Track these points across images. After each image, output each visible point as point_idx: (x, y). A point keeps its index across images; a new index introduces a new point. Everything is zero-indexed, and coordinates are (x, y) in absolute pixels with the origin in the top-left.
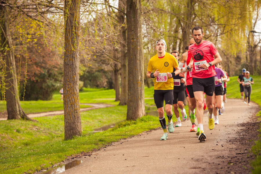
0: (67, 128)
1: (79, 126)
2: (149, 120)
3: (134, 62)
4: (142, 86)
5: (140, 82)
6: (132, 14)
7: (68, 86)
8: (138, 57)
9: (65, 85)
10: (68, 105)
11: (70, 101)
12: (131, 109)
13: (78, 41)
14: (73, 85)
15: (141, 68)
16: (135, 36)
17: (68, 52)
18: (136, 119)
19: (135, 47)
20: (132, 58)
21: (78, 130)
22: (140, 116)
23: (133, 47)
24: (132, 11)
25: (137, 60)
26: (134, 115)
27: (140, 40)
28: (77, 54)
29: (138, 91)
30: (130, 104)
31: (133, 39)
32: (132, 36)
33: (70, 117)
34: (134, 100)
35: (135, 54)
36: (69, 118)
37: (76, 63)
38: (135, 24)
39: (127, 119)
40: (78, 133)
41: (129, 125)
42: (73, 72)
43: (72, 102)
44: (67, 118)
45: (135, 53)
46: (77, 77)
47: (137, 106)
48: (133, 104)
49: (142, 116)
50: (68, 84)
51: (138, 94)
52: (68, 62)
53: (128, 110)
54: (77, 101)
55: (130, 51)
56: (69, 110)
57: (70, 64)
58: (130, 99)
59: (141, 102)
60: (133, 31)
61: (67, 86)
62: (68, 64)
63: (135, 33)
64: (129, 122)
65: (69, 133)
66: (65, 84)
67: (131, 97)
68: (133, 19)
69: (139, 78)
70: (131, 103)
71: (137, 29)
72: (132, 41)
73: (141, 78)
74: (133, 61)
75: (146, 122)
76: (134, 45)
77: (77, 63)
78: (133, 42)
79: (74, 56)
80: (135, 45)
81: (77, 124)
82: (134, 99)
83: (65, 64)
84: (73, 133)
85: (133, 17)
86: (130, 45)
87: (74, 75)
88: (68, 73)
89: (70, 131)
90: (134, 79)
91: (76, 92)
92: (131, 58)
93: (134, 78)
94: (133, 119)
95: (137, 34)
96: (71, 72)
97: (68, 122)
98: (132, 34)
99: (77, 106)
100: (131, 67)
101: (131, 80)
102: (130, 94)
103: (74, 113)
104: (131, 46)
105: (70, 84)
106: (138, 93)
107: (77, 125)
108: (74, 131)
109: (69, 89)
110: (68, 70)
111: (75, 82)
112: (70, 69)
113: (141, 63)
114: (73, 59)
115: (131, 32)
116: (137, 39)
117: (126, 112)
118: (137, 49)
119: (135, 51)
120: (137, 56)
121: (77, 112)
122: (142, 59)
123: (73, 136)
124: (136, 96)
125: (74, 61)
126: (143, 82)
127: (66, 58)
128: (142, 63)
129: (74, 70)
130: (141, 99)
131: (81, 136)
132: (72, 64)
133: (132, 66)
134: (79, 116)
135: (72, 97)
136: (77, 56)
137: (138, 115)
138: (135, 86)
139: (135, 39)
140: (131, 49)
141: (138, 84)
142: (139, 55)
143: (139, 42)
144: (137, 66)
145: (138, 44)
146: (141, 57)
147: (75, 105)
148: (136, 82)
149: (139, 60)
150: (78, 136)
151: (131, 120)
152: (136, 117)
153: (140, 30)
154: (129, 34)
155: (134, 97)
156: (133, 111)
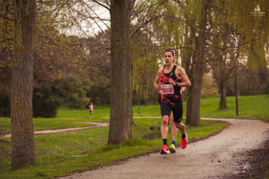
0: (14, 153)
1: (31, 151)
2: (136, 144)
3: (118, 70)
4: (129, 100)
5: (126, 96)
6: (117, 10)
7: (17, 98)
8: (124, 64)
9: (13, 97)
10: (16, 122)
11: (19, 117)
12: (114, 129)
13: (32, 37)
14: (24, 96)
15: (128, 78)
16: (120, 37)
17: (18, 52)
18: (119, 143)
19: (121, 51)
20: (116, 65)
21: (29, 157)
22: (125, 138)
23: (117, 51)
24: (117, 6)
25: (122, 67)
27: (127, 43)
29: (123, 106)
31: (118, 41)
32: (117, 37)
33: (19, 140)
34: (117, 117)
35: (120, 60)
36: (17, 141)
37: (28, 66)
38: (121, 22)
39: (109, 143)
40: (29, 161)
41: (110, 149)
42: (24, 79)
43: (21, 118)
44: (15, 140)
45: (121, 58)
46: (30, 86)
47: (121, 125)
48: (117, 123)
49: (127, 138)
50: (17, 95)
51: (123, 111)
52: (18, 66)
53: (110, 130)
54: (30, 118)
55: (113, 56)
56: (18, 129)
57: (20, 68)
58: (113, 116)
59: (127, 121)
60: (118, 30)
61: (15, 97)
62: (18, 68)
63: (120, 33)
64: (110, 146)
65: (17, 161)
66: (13, 95)
67: (114, 115)
68: (118, 16)
69: (125, 90)
71: (124, 29)
72: (117, 43)
73: (127, 91)
74: (117, 69)
75: (132, 146)
76: (119, 48)
77: (30, 67)
78: (118, 45)
79: (26, 58)
80: (121, 49)
81: (28, 148)
82: (118, 116)
83: (14, 68)
84: (22, 161)
85: (118, 13)
86: (114, 48)
87: (26, 82)
88: (18, 80)
89: (19, 158)
90: (119, 92)
93: (119, 90)
94: (116, 142)
95: (124, 35)
96: (22, 79)
97: (16, 146)
98: (117, 35)
99: (29, 125)
100: (114, 76)
101: (115, 93)
102: (112, 111)
103: (24, 134)
104: (116, 49)
105: (20, 96)
106: (124, 109)
107: (29, 150)
108: (24, 158)
109: (18, 101)
110: (18, 76)
111: (27, 91)
112: (20, 74)
113: (128, 71)
114: (25, 62)
115: (116, 33)
116: (123, 41)
117: (107, 134)
118: (123, 54)
119: (120, 56)
120: (122, 63)
121: (28, 133)
122: (129, 66)
123: (22, 165)
124: (121, 113)
125: (26, 65)
126: (129, 95)
127: (16, 61)
129: (26, 77)
130: (126, 117)
131: (32, 165)
132: (22, 68)
133: (116, 76)
134: (32, 138)
135: (23, 112)
136: (30, 58)
137: (122, 137)
138: (119, 100)
139: (120, 41)
140: (115, 54)
141: (124, 98)
142: (126, 62)
143: (126, 45)
144: (123, 75)
145: (124, 47)
146: (127, 64)
147: (26, 123)
148: (120, 95)
149: (125, 68)
150: (29, 165)
151: (113, 144)
152: (120, 140)
153: (128, 31)
154: (113, 35)
155: (118, 115)
156: (116, 132)
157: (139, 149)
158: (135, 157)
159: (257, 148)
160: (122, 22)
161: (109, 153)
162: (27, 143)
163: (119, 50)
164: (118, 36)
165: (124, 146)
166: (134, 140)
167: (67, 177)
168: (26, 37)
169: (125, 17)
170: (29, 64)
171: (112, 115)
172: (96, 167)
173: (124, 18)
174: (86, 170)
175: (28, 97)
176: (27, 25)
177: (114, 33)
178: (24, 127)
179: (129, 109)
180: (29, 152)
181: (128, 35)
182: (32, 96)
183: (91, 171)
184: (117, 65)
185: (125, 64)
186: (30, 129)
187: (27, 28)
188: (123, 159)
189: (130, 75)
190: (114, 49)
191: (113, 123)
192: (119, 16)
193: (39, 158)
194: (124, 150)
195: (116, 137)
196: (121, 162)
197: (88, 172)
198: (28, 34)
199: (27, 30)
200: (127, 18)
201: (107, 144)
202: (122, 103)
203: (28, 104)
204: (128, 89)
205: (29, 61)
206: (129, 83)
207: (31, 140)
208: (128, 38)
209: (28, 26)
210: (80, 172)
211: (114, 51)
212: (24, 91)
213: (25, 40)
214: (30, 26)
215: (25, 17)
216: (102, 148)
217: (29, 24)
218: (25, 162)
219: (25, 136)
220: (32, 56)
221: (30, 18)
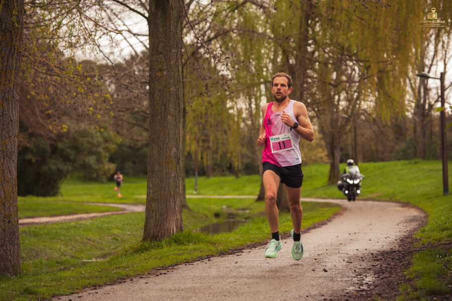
1: (14, 253)
2: (189, 242)
3: (161, 118)
4: (178, 168)
5: (174, 161)
6: (160, 19)
8: (170, 109)
12: (152, 216)
15: (177, 132)
16: (165, 64)
18: (161, 238)
19: (165, 87)
20: (157, 110)
21: (11, 262)
22: (172, 232)
23: (160, 88)
24: (159, 13)
25: (167, 113)
26: (157, 229)
27: (177, 74)
28: (15, 93)
29: (169, 179)
30: (151, 205)
31: (161, 70)
32: (158, 63)
34: (159, 198)
35: (164, 103)
37: (11, 111)
38: (166, 39)
39: (144, 239)
40: (11, 269)
41: (146, 249)
42: (4, 132)
45: (165, 99)
46: (13, 144)
47: (165, 210)
48: (158, 206)
49: (175, 232)
51: (169, 186)
53: (147, 218)
54: (12, 197)
55: (153, 96)
58: (151, 195)
59: (175, 202)
60: (161, 53)
63: (165, 57)
64: (146, 244)
67: (153, 192)
68: (161, 30)
69: (173, 152)
70: (153, 204)
71: (171, 51)
72: (159, 74)
73: (175, 153)
74: (159, 117)
75: (183, 244)
76: (162, 83)
77: (14, 112)
78: (161, 77)
79: (6, 97)
80: (165, 83)
81: (8, 248)
82: (160, 195)
85: (162, 24)
86: (156, 82)
87: (6, 138)
90: (161, 154)
91: (9, 176)
92: (155, 109)
93: (162, 151)
94: (156, 237)
95: (170, 61)
99: (11, 208)
100: (155, 128)
101: (155, 157)
102: (151, 186)
103: (2, 223)
104: (157, 84)
106: (169, 183)
107: (10, 251)
108: (2, 264)
111: (8, 153)
113: (177, 120)
114: (5, 104)
115: (157, 57)
116: (169, 71)
117: (142, 224)
118: (169, 92)
119: (163, 95)
120: (168, 106)
121: (9, 222)
122: (179, 112)
124: (165, 190)
125: (6, 108)
126: (179, 160)
128: (179, 121)
129: (6, 128)
130: (174, 197)
131: (16, 275)
133: (158, 128)
134: (15, 230)
136: (13, 97)
137: (166, 229)
138: (163, 168)
139: (164, 71)
140: (155, 91)
141: (170, 165)
142: (173, 105)
143: (174, 78)
144: (169, 127)
145: (172, 81)
146: (176, 109)
147: (6, 205)
148: (164, 160)
149: (173, 116)
150: (11, 275)
151: (151, 241)
152: (163, 234)
153: (177, 53)
154: (153, 60)
155: (160, 192)
156: (157, 221)
157: (194, 250)
158: (187, 262)
159: (387, 248)
160: (168, 39)
161: (145, 255)
162: (7, 239)
163: (163, 86)
164: (160, 62)
165: (169, 244)
166: (187, 234)
167: (74, 295)
168: (7, 63)
169: (173, 30)
170: (11, 107)
171: (149, 192)
172: (121, 280)
173: (171, 33)
174: (106, 284)
175: (11, 163)
176: (9, 43)
177: (154, 56)
178: (3, 212)
179: (179, 183)
180: (11, 253)
181: (177, 61)
182: (16, 161)
183: (113, 287)
184: (160, 110)
185: (172, 109)
186: (13, 216)
187: (9, 48)
188: (167, 265)
189: (181, 127)
190: (154, 83)
191: (152, 207)
192: (163, 29)
193: (27, 264)
194: (169, 251)
195: (156, 230)
196: (163, 272)
197: (108, 288)
198: (10, 58)
199: (8, 50)
200: (177, 33)
201: (141, 241)
202: (167, 174)
203: (11, 175)
204: (178, 150)
205: (12, 102)
206: (178, 139)
207: (14, 233)
208: (178, 66)
209: (11, 44)
210: (95, 287)
211: (154, 86)
212: (4, 152)
213: (5, 67)
214: (13, 44)
215: (6, 28)
216: (133, 248)
217: (12, 41)
218: (4, 271)
219: (5, 226)
220: (17, 95)
221: (13, 32)
